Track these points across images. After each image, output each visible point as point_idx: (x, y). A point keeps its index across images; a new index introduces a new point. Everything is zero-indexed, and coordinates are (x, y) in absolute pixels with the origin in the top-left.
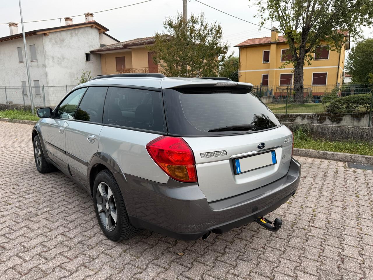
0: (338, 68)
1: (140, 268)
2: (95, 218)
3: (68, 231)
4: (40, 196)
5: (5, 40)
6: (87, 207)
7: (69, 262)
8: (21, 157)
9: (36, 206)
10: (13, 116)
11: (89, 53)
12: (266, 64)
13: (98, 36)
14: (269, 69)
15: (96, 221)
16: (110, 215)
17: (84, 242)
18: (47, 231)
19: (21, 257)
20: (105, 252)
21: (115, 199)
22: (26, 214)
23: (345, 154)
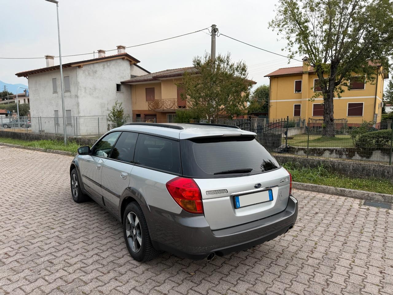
0: (376, 98)
1: (159, 283)
2: (123, 242)
3: (102, 252)
4: (76, 223)
5: (42, 72)
6: (116, 233)
7: (103, 276)
8: (58, 187)
9: (75, 231)
10: (47, 146)
11: (120, 84)
12: (298, 94)
13: (129, 68)
14: (301, 99)
15: (124, 245)
16: (136, 239)
17: (114, 261)
18: (84, 252)
19: (66, 270)
20: (132, 269)
21: (141, 226)
22: (67, 237)
23: (362, 191)
